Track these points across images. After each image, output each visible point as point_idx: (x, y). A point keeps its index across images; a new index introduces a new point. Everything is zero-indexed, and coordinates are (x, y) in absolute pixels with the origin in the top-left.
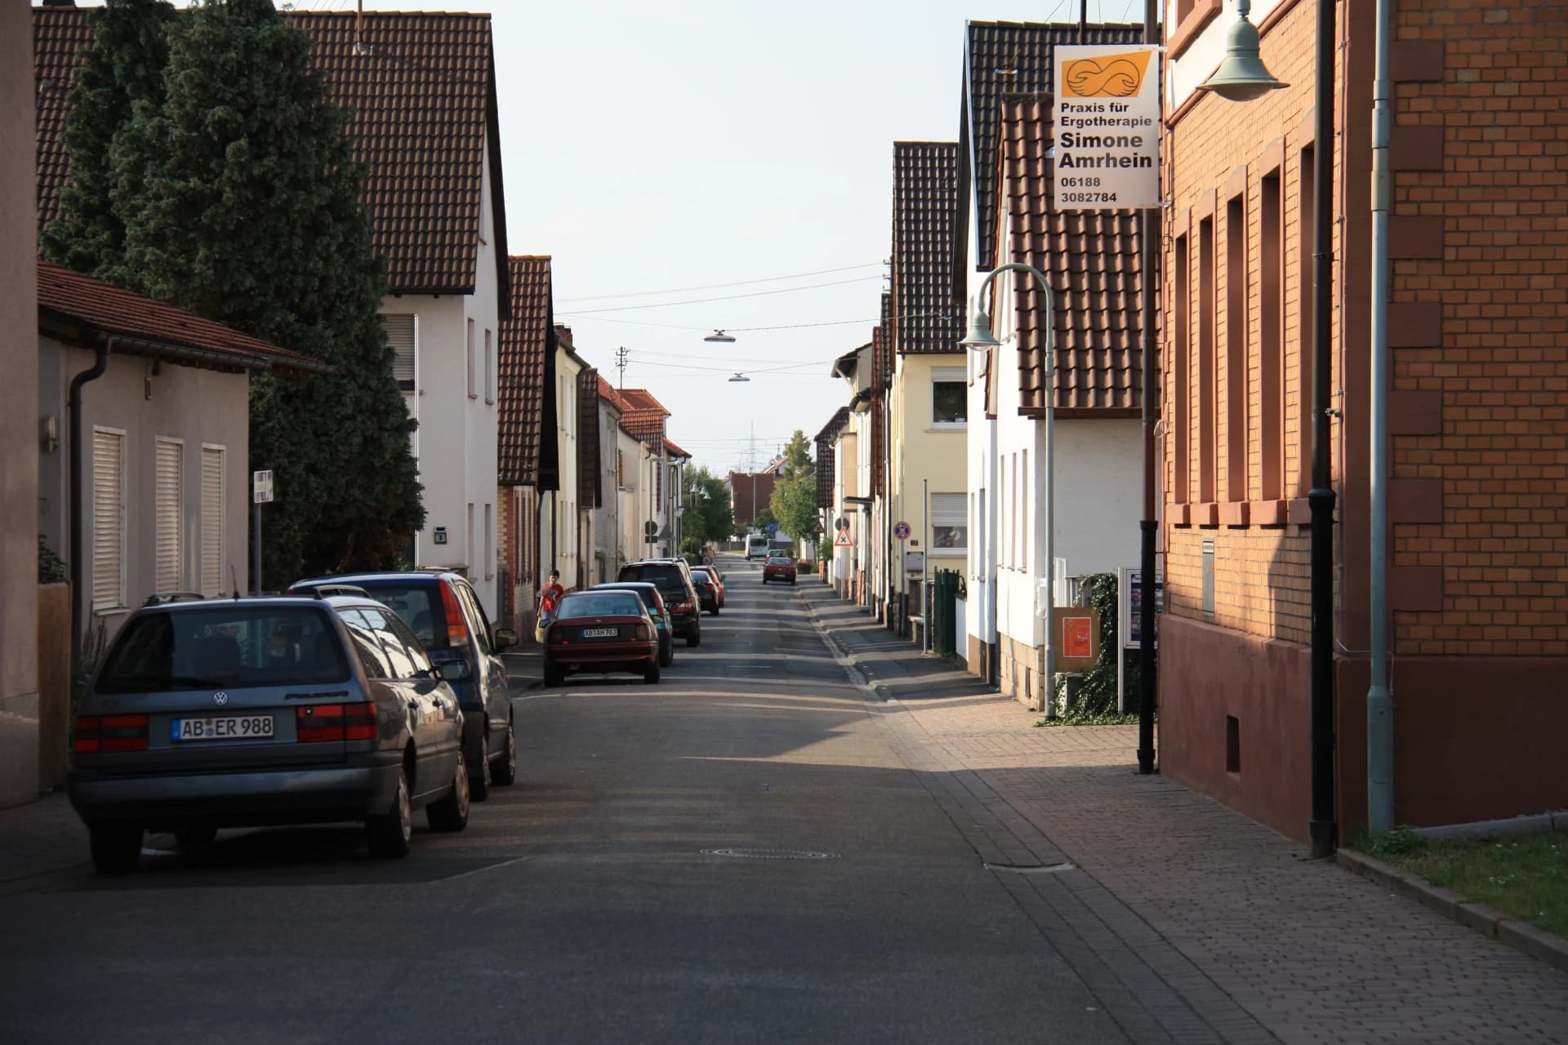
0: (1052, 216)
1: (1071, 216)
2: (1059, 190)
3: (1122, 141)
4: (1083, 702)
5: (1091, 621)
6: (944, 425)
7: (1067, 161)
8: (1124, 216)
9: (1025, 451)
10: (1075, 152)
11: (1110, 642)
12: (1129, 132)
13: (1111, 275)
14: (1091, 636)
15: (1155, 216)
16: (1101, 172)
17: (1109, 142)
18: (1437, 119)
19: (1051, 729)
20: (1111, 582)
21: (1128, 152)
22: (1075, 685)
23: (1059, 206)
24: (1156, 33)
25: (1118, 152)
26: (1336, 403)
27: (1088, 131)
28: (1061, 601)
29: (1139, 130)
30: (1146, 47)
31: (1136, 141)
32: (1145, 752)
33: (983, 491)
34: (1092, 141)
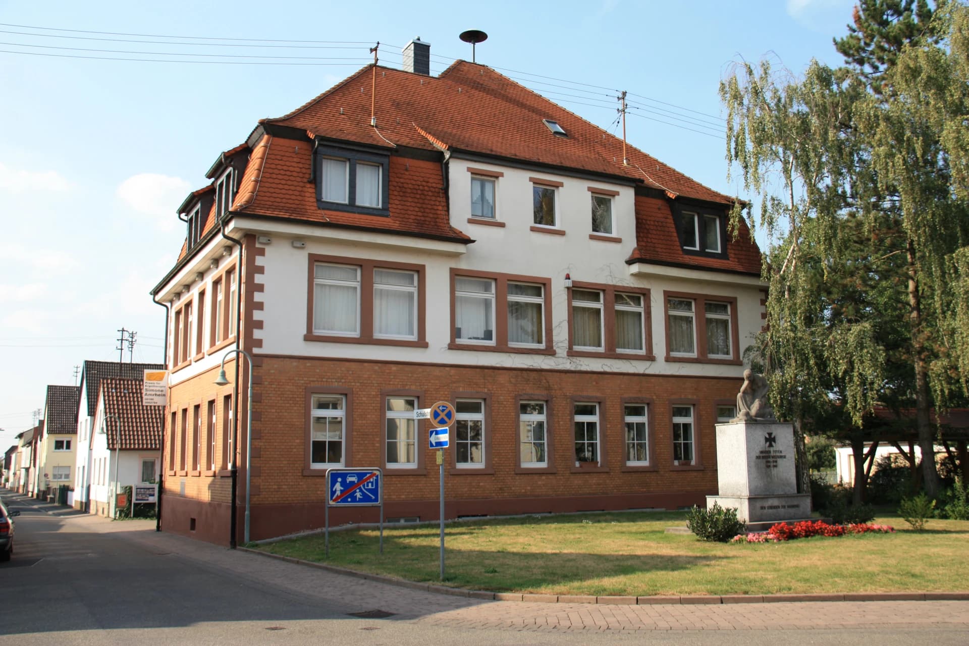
0: (143, 406)
1: (147, 406)
2: (144, 401)
3: (159, 391)
4: (123, 515)
5: (126, 496)
6: (57, 450)
7: (146, 394)
8: (159, 406)
9: (105, 458)
10: (148, 393)
11: (130, 501)
12: (161, 389)
13: (128, 418)
14: (125, 500)
15: (164, 407)
16: (154, 397)
17: (156, 391)
18: (260, 392)
19: (115, 521)
20: (131, 488)
21: (160, 393)
22: (121, 512)
23: (144, 404)
24: (166, 368)
25: (158, 393)
26: (238, 450)
27: (151, 388)
28: (119, 492)
29: (163, 389)
30: (164, 371)
31: (162, 391)
32: (158, 527)
33: (84, 467)
34: (152, 390)
